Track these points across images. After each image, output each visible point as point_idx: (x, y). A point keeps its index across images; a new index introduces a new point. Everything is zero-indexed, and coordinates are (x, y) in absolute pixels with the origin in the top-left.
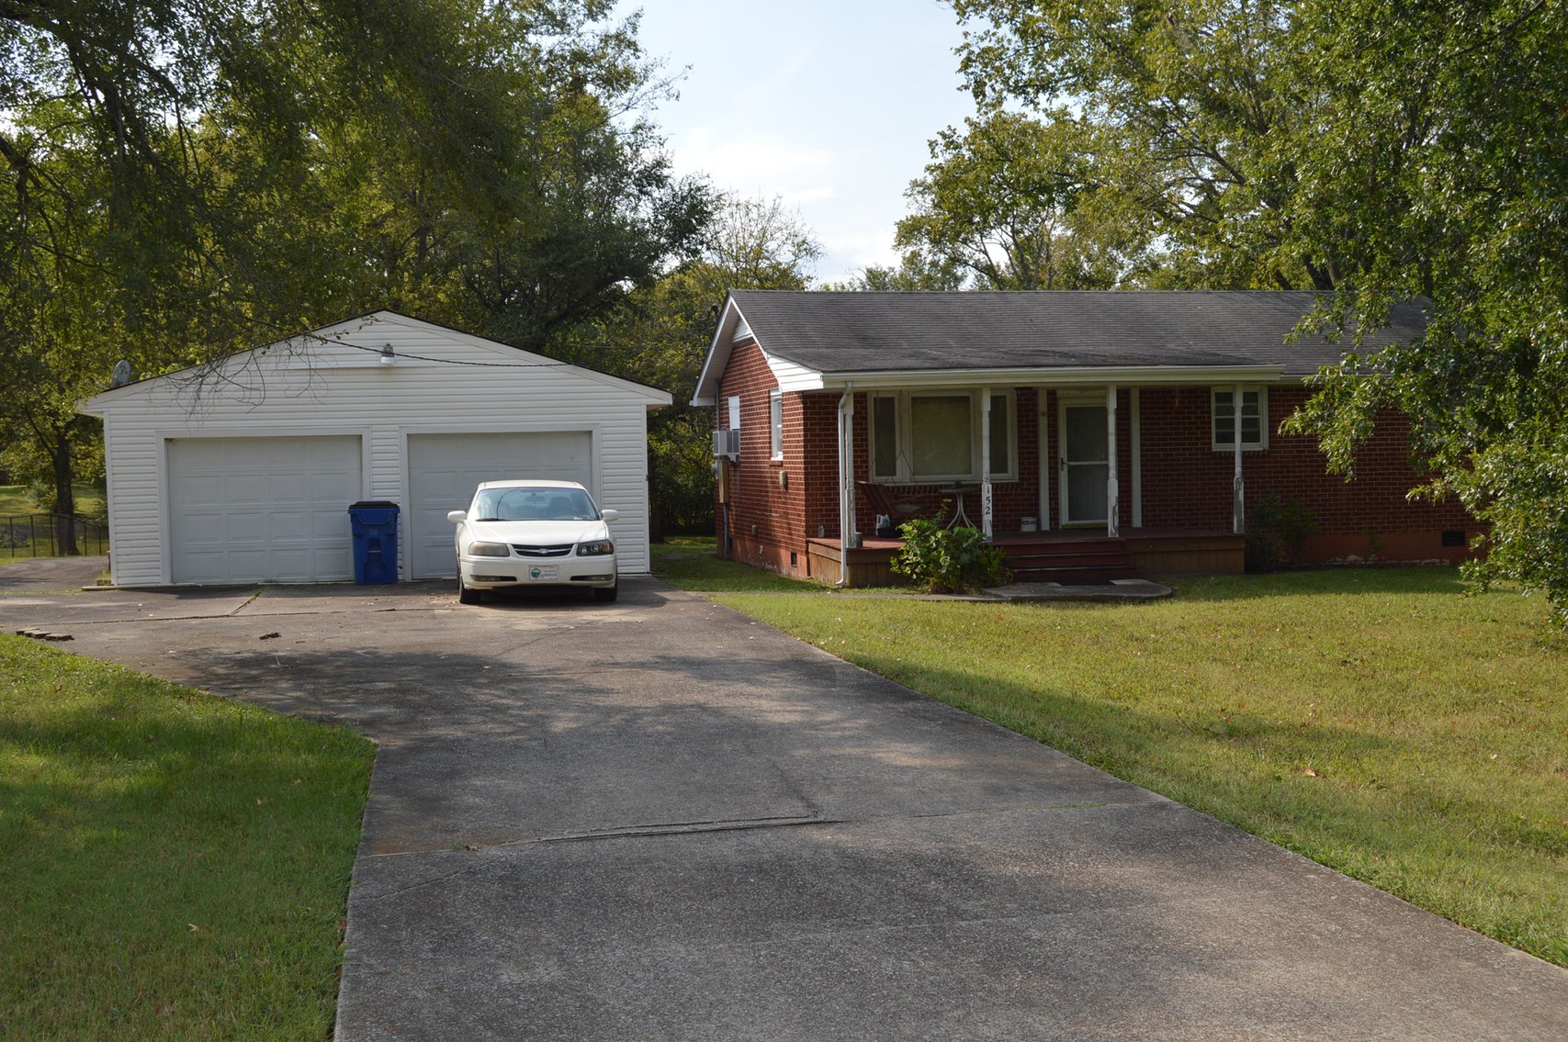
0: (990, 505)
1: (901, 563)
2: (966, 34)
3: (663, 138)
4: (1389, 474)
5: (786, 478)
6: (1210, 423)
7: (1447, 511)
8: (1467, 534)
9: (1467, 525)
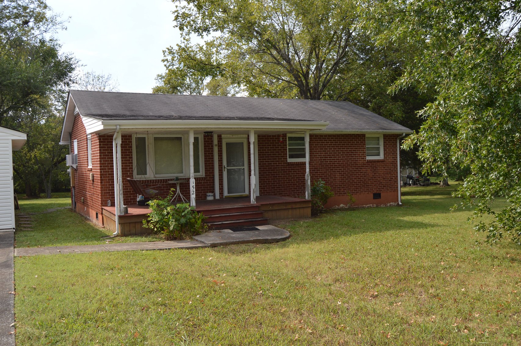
0: (194, 190)
1: (148, 222)
2: (176, 6)
3: (61, 45)
4: (354, 171)
5: (93, 177)
6: (286, 150)
7: (374, 185)
8: (381, 194)
9: (382, 190)
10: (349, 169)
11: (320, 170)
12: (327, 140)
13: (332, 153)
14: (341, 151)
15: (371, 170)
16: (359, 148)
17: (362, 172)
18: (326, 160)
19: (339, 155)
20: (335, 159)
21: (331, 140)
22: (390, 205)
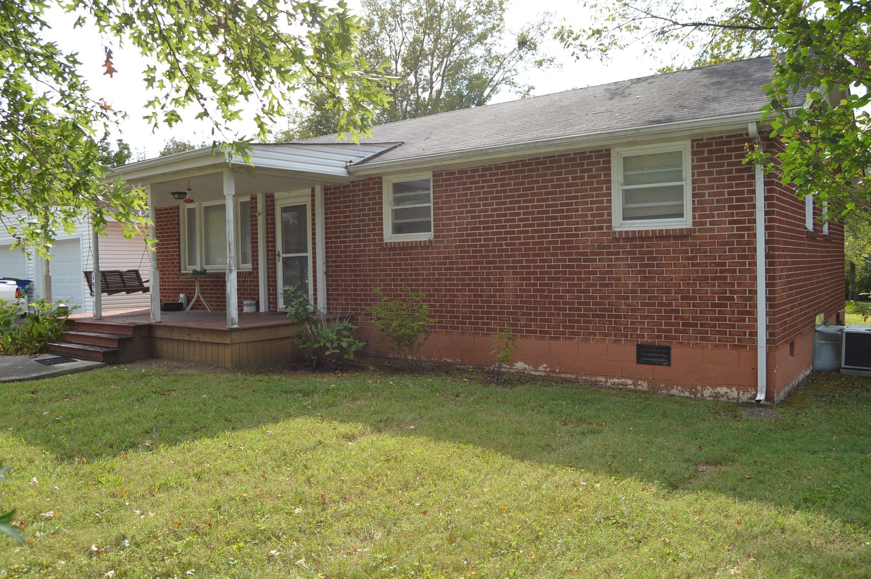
8: (675, 352)
9: (675, 338)
10: (546, 261)
11: (457, 263)
12: (478, 182)
13: (492, 216)
14: (519, 208)
15: (629, 266)
16: (583, 197)
17: (595, 273)
18: (475, 235)
19: (514, 220)
20: (500, 233)
21: (491, 181)
22: (717, 396)
